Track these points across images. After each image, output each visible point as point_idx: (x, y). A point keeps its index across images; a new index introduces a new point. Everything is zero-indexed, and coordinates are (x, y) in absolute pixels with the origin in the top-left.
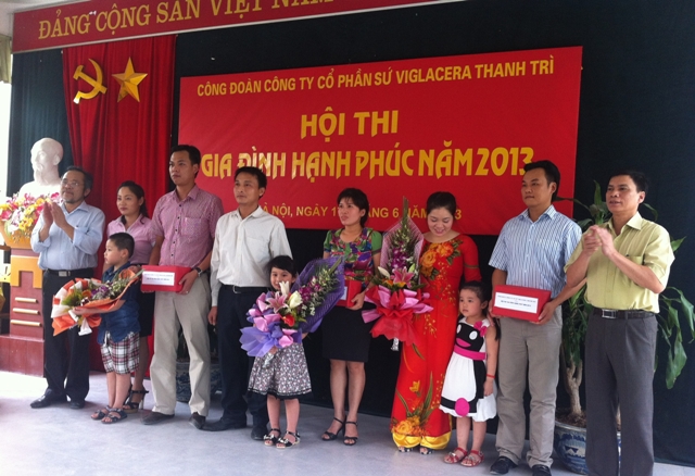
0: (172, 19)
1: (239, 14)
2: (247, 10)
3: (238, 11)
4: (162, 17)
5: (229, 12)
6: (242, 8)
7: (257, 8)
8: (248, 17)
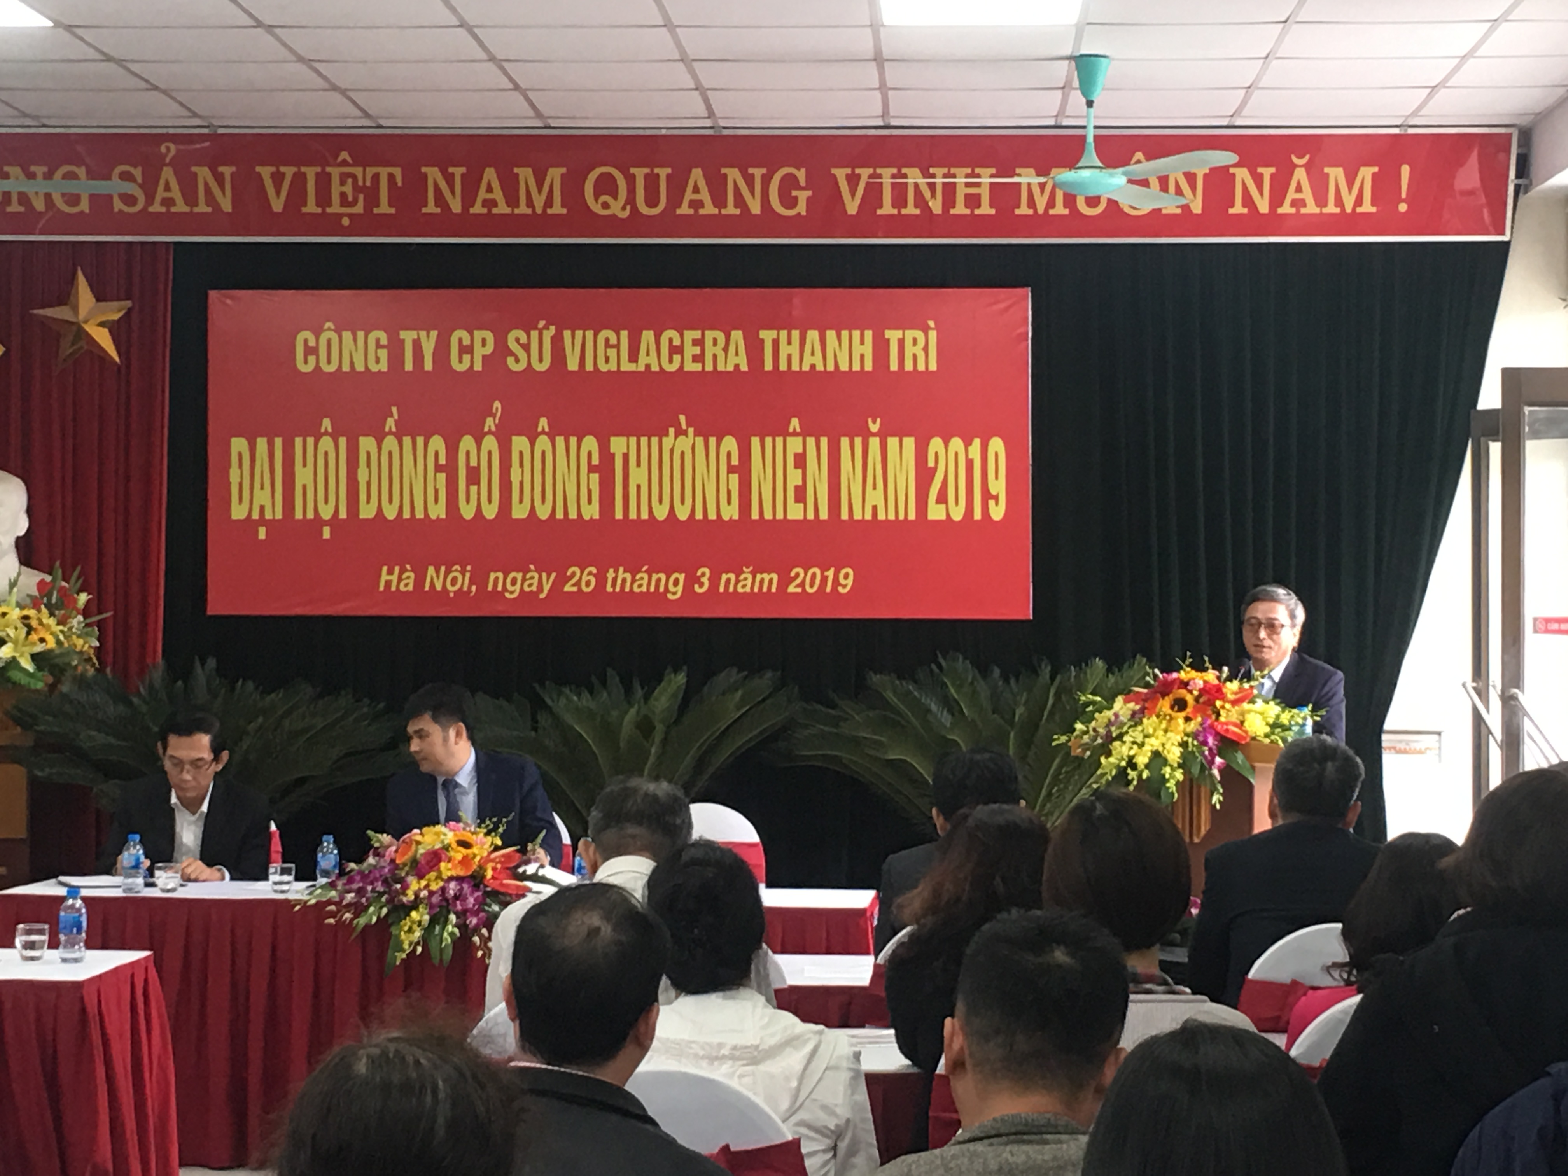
0: (157, 208)
1: (340, 216)
2: (359, 209)
3: (335, 208)
4: (129, 199)
5: (311, 207)
6: (344, 201)
7: (384, 208)
8: (359, 224)
